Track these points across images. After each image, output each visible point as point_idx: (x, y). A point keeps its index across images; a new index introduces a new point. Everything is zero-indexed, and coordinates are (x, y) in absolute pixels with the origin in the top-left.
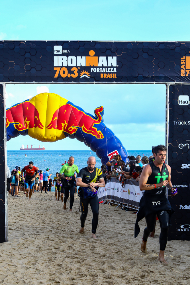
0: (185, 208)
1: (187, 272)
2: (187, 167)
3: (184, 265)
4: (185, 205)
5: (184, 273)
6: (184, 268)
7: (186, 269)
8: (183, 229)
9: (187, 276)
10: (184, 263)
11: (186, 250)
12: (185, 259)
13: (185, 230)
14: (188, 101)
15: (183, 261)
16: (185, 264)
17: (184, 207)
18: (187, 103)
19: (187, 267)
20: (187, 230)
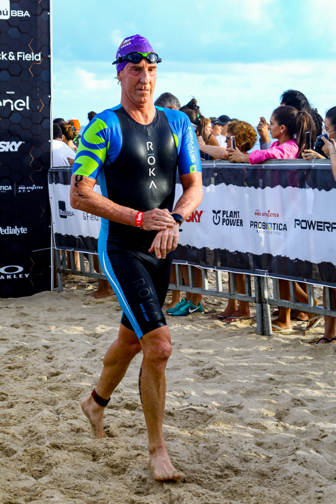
0: (7, 232)
1: (11, 356)
2: (9, 150)
3: (5, 345)
4: (8, 227)
5: (5, 360)
6: (6, 350)
7: (9, 352)
8: (5, 275)
9: (11, 365)
10: (5, 340)
11: (9, 317)
12: (6, 333)
13: (9, 277)
14: (8, 9)
15: (4, 338)
16: (7, 343)
17: (5, 231)
18: (7, 14)
19: (12, 348)
20: (12, 275)
